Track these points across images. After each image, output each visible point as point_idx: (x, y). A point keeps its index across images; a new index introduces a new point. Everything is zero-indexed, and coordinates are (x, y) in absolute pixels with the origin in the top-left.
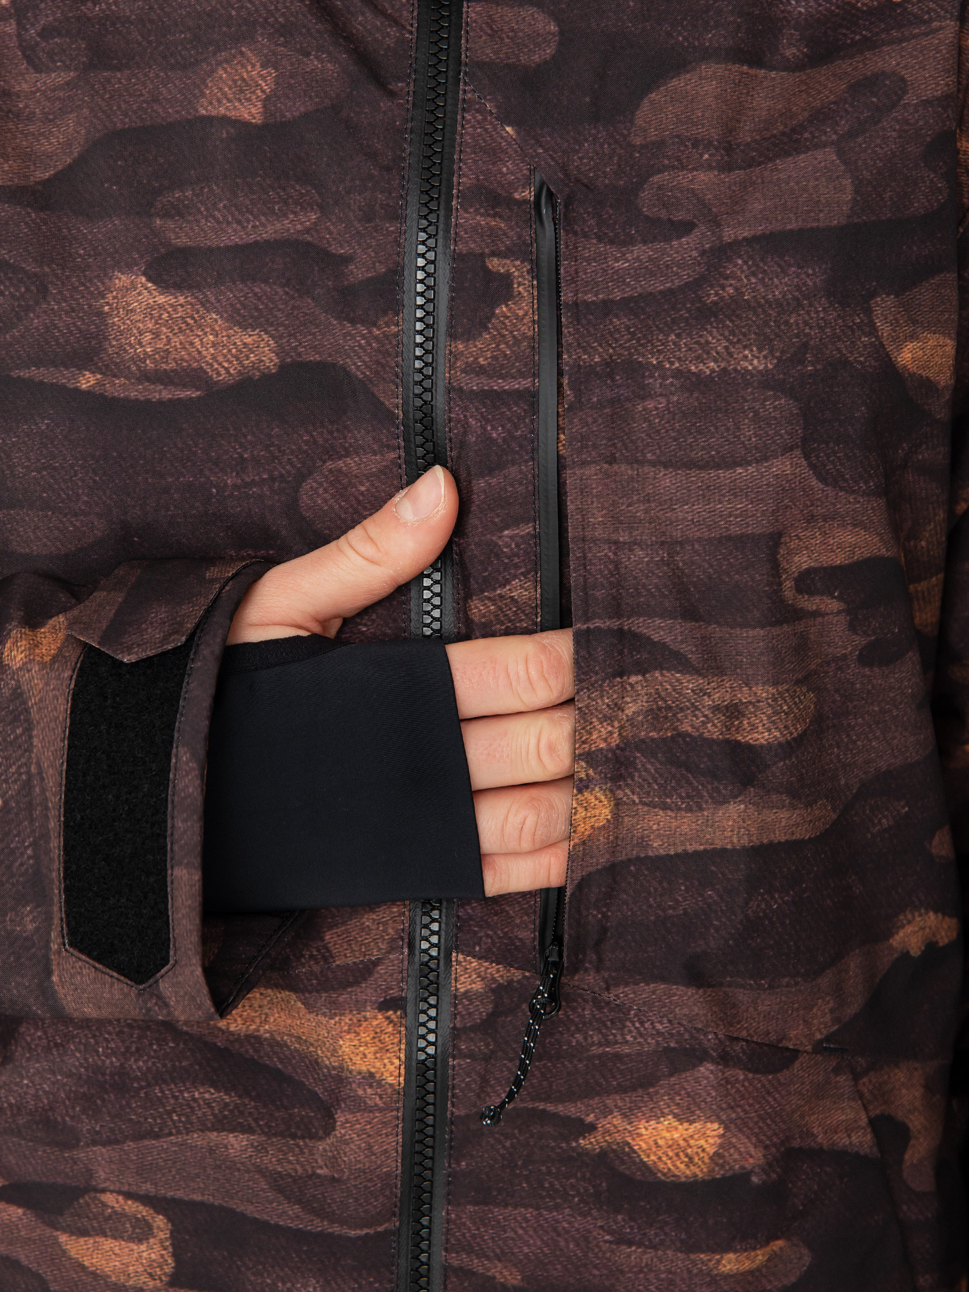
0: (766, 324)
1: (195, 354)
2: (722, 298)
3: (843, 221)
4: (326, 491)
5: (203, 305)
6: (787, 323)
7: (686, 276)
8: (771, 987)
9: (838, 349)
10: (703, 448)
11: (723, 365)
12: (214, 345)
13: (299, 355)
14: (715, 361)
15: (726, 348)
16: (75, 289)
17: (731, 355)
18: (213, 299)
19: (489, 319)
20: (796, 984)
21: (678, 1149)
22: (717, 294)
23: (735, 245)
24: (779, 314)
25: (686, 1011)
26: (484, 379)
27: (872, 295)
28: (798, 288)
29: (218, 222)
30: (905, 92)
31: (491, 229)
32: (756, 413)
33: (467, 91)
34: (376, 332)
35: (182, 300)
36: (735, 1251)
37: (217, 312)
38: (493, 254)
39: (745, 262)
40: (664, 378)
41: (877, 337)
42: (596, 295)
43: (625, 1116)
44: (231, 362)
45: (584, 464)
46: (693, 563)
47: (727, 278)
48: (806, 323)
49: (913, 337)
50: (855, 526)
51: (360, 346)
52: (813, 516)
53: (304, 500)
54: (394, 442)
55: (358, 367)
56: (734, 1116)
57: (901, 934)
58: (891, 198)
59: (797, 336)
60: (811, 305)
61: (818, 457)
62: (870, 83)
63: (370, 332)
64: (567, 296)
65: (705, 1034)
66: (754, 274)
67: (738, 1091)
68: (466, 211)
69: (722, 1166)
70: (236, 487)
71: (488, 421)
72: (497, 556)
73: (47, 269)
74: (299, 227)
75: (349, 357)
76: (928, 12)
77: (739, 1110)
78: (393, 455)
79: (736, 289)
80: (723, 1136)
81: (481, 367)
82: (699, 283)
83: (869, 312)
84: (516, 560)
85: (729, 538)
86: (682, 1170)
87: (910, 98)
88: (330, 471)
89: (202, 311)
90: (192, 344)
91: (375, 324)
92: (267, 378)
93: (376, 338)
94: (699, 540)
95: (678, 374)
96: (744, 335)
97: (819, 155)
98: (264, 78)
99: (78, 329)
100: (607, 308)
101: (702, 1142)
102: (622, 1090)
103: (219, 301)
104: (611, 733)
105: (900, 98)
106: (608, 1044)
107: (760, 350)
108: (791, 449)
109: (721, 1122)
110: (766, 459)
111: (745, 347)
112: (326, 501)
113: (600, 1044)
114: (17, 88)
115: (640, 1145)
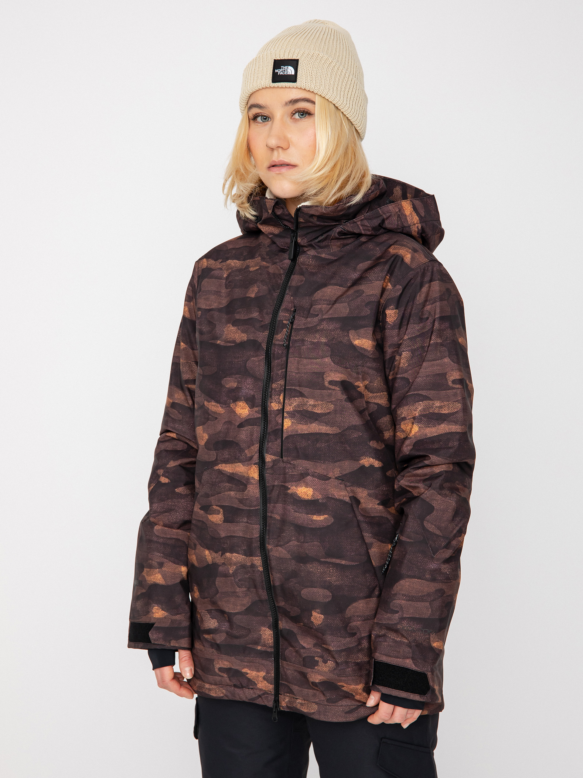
0: (327, 333)
1: (235, 338)
2: (320, 328)
3: (346, 316)
4: (251, 363)
5: (238, 329)
6: (331, 333)
7: (315, 324)
8: (324, 463)
9: (340, 339)
10: (312, 355)
11: (318, 340)
12: (238, 336)
13: (250, 338)
14: (317, 339)
15: (319, 337)
16: (221, 326)
17: (320, 339)
18: (240, 328)
19: (281, 332)
20: (329, 463)
21: (305, 493)
22: (319, 327)
23: (325, 319)
24: (330, 332)
25: (305, 465)
26: (279, 342)
27: (350, 330)
28: (335, 327)
29: (244, 315)
30: (363, 293)
31: (286, 316)
32: (322, 349)
33: (287, 291)
34: (264, 334)
35: (235, 328)
36: (316, 515)
37: (240, 330)
38: (285, 320)
39: (326, 322)
40: (307, 342)
41: (349, 338)
42: (299, 327)
43: (296, 487)
44: (240, 339)
45: (292, 357)
46: (308, 377)
47: (322, 325)
48: (335, 334)
49: (358, 339)
50: (341, 373)
51: (261, 336)
52: (332, 370)
53: (247, 365)
54: (264, 354)
55: (260, 340)
56: (315, 487)
57: (362, 461)
58: (357, 312)
59: (333, 336)
60: (337, 330)
61: (333, 359)
62: (357, 291)
63: (263, 334)
64: (294, 327)
65: (309, 470)
66: (327, 324)
67: (316, 483)
68: (282, 312)
69: (314, 497)
70: (237, 362)
71: (279, 350)
72: (278, 376)
73: (217, 323)
74: (255, 315)
75: (258, 338)
76: (372, 279)
77: (316, 486)
78: (263, 357)
79: (323, 327)
80: (313, 491)
81: (279, 340)
82: (317, 325)
83: (348, 333)
84: (281, 376)
85: (314, 372)
86: (306, 498)
87: (364, 295)
88: (252, 360)
89: (238, 330)
90: (235, 336)
91: (264, 332)
92: (245, 342)
93: (263, 335)
94: (309, 372)
95: (310, 342)
96: (323, 335)
97: (344, 304)
98: (256, 290)
99: (219, 333)
100: (301, 329)
101: (310, 492)
102: (295, 481)
103: (241, 328)
104: (291, 408)
105: (362, 294)
106: (293, 472)
107: (325, 338)
108: (328, 357)
109: (312, 488)
110: (323, 358)
111: (322, 337)
112: (251, 365)
113: (291, 472)
114: (222, 291)
115: (298, 492)
